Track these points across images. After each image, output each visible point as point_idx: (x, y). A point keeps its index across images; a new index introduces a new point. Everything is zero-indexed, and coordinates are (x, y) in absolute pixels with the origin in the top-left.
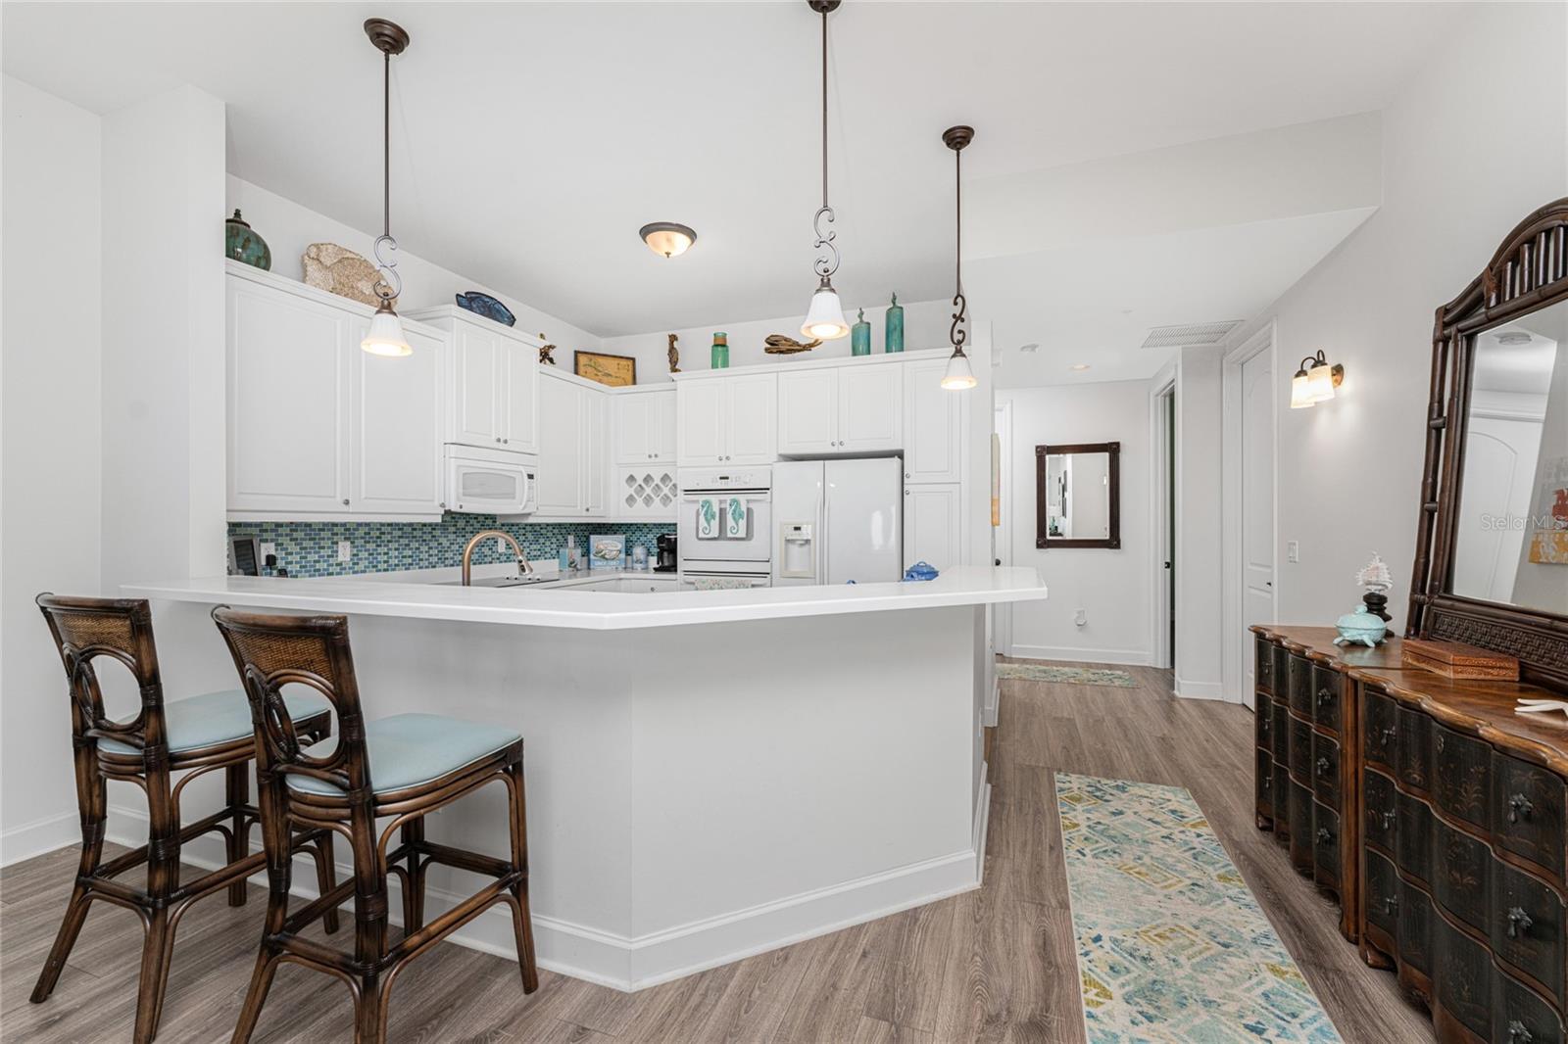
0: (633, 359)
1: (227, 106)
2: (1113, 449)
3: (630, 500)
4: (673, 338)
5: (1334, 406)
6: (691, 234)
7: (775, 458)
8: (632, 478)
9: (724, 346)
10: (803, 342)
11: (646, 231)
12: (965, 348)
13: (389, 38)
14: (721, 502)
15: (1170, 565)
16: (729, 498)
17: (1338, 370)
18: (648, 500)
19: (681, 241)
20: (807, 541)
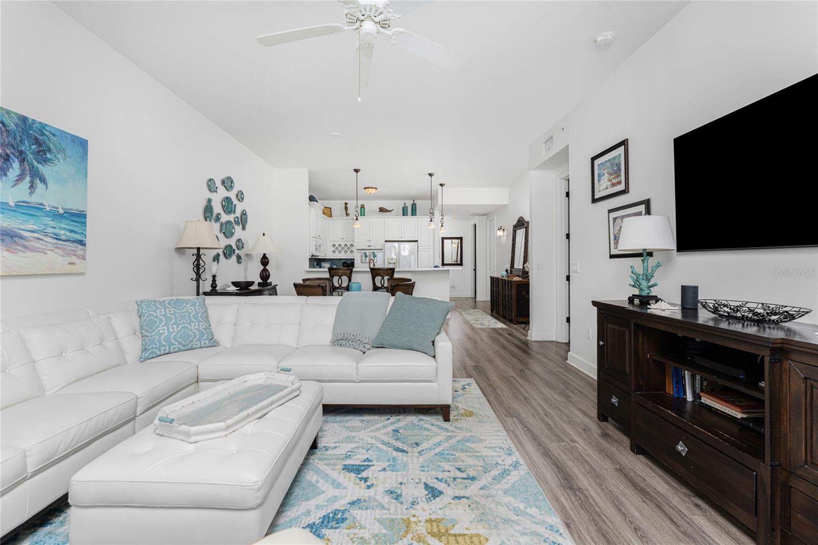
0: (330, 208)
1: (309, 172)
2: (461, 239)
3: (334, 251)
4: (346, 204)
5: (503, 236)
6: (376, 189)
7: (384, 241)
8: (334, 245)
9: (364, 208)
10: (389, 210)
11: (365, 188)
12: (443, 225)
13: (357, 171)
14: (369, 252)
15: (475, 270)
16: (372, 251)
17: (504, 230)
18: (340, 252)
19: (374, 190)
20: (395, 263)
